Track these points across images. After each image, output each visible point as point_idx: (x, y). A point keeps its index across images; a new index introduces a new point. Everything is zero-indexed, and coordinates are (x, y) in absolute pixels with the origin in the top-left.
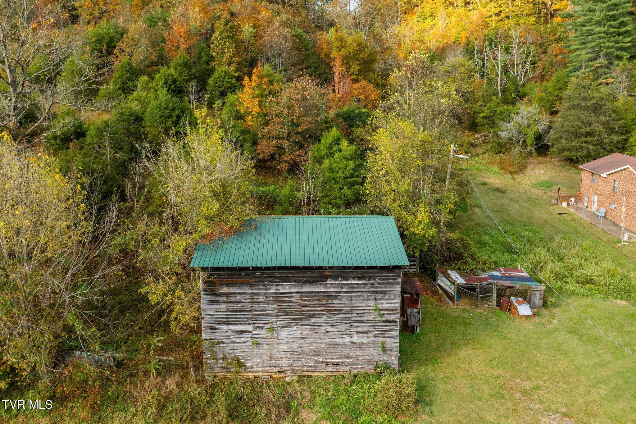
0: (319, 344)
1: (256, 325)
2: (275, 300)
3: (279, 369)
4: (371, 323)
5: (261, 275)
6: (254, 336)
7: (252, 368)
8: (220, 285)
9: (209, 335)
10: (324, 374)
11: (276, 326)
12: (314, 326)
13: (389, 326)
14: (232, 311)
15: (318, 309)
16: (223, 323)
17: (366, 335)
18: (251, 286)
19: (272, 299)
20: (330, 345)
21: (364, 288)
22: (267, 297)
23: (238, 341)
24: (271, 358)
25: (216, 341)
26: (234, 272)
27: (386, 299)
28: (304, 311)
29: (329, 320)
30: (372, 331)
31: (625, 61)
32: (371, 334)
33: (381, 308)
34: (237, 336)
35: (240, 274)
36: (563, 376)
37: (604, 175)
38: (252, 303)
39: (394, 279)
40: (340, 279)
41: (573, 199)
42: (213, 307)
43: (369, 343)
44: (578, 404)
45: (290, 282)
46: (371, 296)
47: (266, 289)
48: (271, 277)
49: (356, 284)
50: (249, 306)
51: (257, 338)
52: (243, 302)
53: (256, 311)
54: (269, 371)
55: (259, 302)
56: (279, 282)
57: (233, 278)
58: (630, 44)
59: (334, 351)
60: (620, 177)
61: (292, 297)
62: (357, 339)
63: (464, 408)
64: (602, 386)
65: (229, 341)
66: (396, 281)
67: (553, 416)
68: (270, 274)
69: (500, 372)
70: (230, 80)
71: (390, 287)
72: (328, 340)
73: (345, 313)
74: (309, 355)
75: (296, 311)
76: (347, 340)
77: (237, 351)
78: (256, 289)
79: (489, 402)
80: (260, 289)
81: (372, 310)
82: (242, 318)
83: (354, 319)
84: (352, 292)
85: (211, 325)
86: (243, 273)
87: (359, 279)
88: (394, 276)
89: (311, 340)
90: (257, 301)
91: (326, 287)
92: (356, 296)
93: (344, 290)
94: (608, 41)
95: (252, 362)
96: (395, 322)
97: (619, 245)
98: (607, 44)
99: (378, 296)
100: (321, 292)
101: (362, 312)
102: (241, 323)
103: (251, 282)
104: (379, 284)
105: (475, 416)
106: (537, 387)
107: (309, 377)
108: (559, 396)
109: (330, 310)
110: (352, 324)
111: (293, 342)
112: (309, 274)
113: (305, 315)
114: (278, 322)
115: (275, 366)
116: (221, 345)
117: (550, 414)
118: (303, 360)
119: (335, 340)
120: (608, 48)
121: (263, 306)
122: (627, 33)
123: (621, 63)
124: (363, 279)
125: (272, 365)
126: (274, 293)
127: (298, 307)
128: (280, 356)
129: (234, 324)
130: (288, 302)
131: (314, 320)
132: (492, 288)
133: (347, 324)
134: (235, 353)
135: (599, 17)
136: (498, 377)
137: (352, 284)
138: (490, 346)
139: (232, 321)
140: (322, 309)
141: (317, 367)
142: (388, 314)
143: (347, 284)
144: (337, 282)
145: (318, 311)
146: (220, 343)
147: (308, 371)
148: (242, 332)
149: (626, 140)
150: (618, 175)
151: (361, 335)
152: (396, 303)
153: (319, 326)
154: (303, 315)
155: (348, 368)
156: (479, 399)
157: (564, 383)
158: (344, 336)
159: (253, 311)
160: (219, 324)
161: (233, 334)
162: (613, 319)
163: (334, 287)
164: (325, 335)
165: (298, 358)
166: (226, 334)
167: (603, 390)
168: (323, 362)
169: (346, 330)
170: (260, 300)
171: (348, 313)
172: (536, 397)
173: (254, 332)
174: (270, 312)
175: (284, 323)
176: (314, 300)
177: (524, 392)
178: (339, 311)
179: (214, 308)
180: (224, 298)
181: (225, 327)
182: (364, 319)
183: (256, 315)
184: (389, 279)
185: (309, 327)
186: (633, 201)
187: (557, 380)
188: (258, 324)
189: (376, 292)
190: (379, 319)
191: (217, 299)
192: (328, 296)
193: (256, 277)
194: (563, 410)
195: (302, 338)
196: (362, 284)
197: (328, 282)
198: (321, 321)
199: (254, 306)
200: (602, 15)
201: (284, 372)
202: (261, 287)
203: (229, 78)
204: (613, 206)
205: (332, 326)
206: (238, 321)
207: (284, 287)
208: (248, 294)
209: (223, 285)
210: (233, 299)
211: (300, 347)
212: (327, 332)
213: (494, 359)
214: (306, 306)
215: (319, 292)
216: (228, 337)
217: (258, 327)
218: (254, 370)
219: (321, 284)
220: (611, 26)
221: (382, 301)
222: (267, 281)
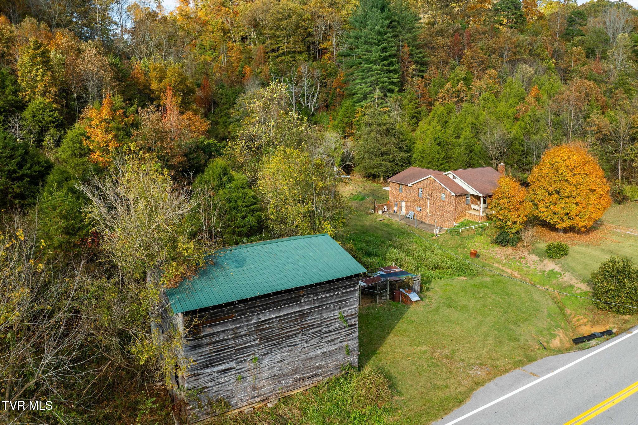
0: (296, 362)
1: (239, 360)
2: (257, 330)
3: (262, 397)
4: (337, 330)
5: (243, 307)
6: (238, 371)
7: (236, 405)
8: (203, 327)
9: (192, 384)
10: (301, 390)
11: (258, 356)
12: (291, 346)
13: (351, 329)
14: (215, 352)
15: (295, 329)
16: (207, 367)
17: (334, 343)
18: (234, 320)
19: (253, 329)
20: (306, 360)
21: (331, 300)
22: (249, 329)
23: (222, 380)
24: (254, 388)
25: (200, 387)
26: (217, 310)
27: (348, 306)
28: (282, 334)
29: (304, 337)
30: (338, 338)
31: (396, 94)
32: (337, 341)
33: (344, 314)
34: (220, 376)
35: (223, 311)
36: (463, 339)
37: (410, 185)
38: (235, 338)
39: (354, 287)
40: (312, 296)
41: (385, 207)
42: (195, 352)
43: (336, 349)
44: (483, 355)
45: (270, 308)
46: (337, 306)
47: (248, 321)
48: (252, 308)
49: (325, 297)
50: (232, 342)
51: (240, 373)
52: (226, 340)
53: (239, 345)
54: (253, 402)
55: (242, 336)
56: (260, 311)
57: (217, 316)
58: (398, 80)
59: (309, 365)
60: (424, 185)
61: (272, 323)
62: (327, 348)
63: (419, 382)
64: (488, 338)
65: (213, 383)
66: (355, 289)
67: (475, 368)
68: (252, 304)
69: (423, 348)
70: (52, 113)
71: (351, 295)
72: (303, 357)
73: (317, 327)
74: (288, 376)
75: (275, 336)
76: (319, 352)
77: (221, 392)
78: (239, 323)
79: (432, 372)
80: (242, 322)
81: (338, 318)
82: (225, 356)
83: (324, 330)
84: (322, 306)
85: (194, 372)
86: (226, 309)
87: (328, 292)
88: (353, 284)
89: (289, 361)
90: (240, 334)
91: (301, 306)
92: (324, 309)
93: (316, 305)
94: (383, 77)
95: (236, 398)
96: (355, 325)
97: (434, 238)
98: (382, 79)
99: (342, 305)
100: (297, 312)
101: (330, 322)
102: (225, 361)
103: (234, 317)
104: (343, 293)
105: (429, 385)
106: (453, 352)
107: (289, 397)
108: (470, 353)
109: (304, 328)
110: (322, 336)
111: (274, 367)
112: (286, 296)
113: (284, 337)
114: (260, 351)
115: (258, 396)
116: (206, 390)
117: (473, 367)
118: (283, 382)
119: (309, 354)
120: (383, 82)
121: (245, 338)
122: (395, 71)
123: (393, 95)
124: (331, 292)
125: (255, 395)
126: (256, 323)
127: (277, 331)
128: (261, 385)
129: (217, 365)
130: (269, 328)
131: (291, 340)
132: (386, 285)
133: (318, 336)
134: (220, 394)
135: (375, 57)
136: (425, 352)
137: (322, 298)
138: (406, 331)
139: (216, 362)
140: (298, 327)
141: (296, 385)
142: (350, 319)
143: (318, 299)
144: (310, 299)
145: (294, 330)
146: (204, 388)
147: (289, 391)
148: (225, 371)
149: (410, 156)
150: (422, 184)
151: (330, 344)
152: (356, 308)
153: (295, 345)
154: (282, 338)
155: (320, 378)
156: (424, 371)
157: (467, 343)
158: (317, 348)
159: (236, 346)
160: (202, 369)
161: (217, 375)
162: (466, 291)
163: (307, 305)
164: (301, 352)
165: (278, 381)
166: (209, 378)
167: (490, 341)
168: (300, 379)
169: (318, 343)
170: (243, 333)
171: (319, 327)
172: (457, 358)
173: (237, 368)
174: (252, 343)
175: (265, 351)
176: (291, 321)
177: (447, 357)
178: (312, 326)
179: (197, 353)
180: (207, 340)
181: (208, 370)
182: (332, 328)
183: (239, 349)
184: (350, 288)
185: (287, 348)
186: (436, 202)
187: (462, 343)
188: (241, 358)
189: (340, 301)
190: (344, 325)
191: (200, 342)
192: (303, 315)
193: (239, 311)
194: (478, 362)
195: (281, 361)
196: (330, 296)
197: (302, 301)
198: (297, 339)
199: (238, 341)
200: (378, 55)
201: (266, 399)
202: (244, 320)
203: (50, 111)
204: (419, 209)
205: (306, 342)
206: (223, 360)
207: (264, 315)
208: (231, 330)
209: (206, 327)
210: (216, 339)
211: (280, 370)
212: (303, 348)
213: (414, 340)
214: (283, 329)
215: (295, 313)
216: (212, 380)
217: (241, 361)
218: (239, 406)
219: (296, 304)
220: (384, 65)
221: (345, 309)
222: (248, 312)
